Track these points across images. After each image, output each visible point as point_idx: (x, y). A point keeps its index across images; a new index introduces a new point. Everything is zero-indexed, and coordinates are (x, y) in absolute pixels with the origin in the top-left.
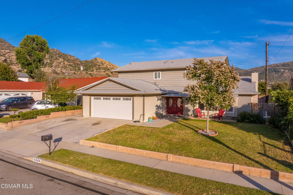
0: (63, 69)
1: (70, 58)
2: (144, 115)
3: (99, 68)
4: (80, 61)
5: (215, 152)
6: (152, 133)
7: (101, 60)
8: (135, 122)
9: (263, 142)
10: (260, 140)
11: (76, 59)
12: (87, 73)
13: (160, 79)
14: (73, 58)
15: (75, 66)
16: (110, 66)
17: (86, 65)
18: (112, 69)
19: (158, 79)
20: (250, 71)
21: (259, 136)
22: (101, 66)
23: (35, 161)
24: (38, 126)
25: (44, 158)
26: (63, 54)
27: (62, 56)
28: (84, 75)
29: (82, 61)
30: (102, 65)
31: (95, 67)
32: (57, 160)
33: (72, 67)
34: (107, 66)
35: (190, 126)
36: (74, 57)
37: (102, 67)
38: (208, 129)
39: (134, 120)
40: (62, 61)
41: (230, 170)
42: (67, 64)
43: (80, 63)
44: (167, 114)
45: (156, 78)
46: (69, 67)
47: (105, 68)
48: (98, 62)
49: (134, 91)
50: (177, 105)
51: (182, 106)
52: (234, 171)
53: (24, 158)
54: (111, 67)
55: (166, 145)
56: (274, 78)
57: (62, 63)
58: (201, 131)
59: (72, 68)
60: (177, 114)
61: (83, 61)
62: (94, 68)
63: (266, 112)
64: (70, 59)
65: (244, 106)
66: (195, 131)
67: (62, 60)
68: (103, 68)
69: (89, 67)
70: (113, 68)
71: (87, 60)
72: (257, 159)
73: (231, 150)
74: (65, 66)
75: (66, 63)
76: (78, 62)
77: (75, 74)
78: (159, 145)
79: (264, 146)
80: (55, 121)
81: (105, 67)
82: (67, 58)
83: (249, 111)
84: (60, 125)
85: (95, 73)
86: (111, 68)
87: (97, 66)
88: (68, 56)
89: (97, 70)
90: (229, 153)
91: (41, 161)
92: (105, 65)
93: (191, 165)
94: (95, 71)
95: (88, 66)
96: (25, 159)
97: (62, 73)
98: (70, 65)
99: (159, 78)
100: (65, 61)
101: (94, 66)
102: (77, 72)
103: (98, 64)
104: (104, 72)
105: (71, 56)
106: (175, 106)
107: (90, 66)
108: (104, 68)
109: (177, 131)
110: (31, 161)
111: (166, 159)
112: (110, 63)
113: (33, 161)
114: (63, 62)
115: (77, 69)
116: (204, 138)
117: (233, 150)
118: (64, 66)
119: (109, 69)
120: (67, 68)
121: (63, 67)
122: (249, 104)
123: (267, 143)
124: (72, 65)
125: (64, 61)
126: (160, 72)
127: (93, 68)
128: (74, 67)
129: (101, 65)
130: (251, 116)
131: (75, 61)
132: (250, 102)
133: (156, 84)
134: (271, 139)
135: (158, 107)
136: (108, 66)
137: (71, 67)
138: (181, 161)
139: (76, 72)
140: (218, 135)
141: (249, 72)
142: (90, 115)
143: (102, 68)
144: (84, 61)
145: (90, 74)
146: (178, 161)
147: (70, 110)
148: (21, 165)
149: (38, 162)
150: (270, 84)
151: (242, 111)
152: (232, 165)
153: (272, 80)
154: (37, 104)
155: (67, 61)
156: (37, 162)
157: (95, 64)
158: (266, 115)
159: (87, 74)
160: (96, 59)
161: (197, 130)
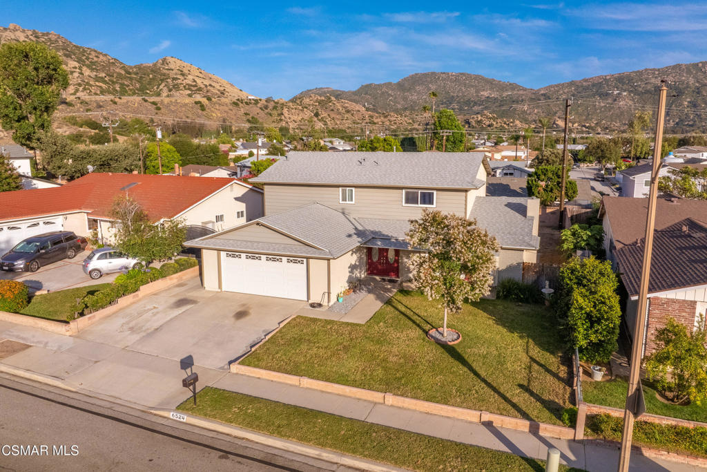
0: (81, 89)
1: (95, 59)
2: (329, 293)
3: (176, 85)
4: (123, 68)
5: (455, 386)
6: (352, 339)
7: (179, 62)
8: (313, 305)
9: (531, 358)
10: (527, 353)
11: (113, 63)
12: (146, 101)
13: (353, 202)
14: (105, 59)
15: (113, 82)
16: (203, 80)
17: (141, 77)
18: (208, 87)
19: (348, 202)
20: (542, 92)
21: (528, 343)
22: (179, 81)
23: (175, 418)
24: (128, 323)
25: (190, 412)
26: (77, 47)
27: (74, 55)
28: (138, 107)
29: (129, 66)
30: (182, 78)
31: (163, 84)
32: (214, 417)
33: (105, 82)
34: (195, 81)
35: (415, 318)
36: (106, 55)
37: (184, 82)
38: (445, 326)
39: (310, 302)
40: (75, 68)
41: (476, 420)
42: (89, 76)
43: (123, 72)
44: (368, 274)
45: (344, 199)
46: (97, 83)
47: (191, 85)
48: (172, 70)
49: (310, 249)
50: (387, 258)
51: (397, 261)
52: (482, 421)
53: (152, 411)
54: (207, 82)
55: (380, 372)
56: (596, 110)
57: (75, 72)
58: (433, 332)
59: (104, 86)
60: (388, 275)
61: (131, 68)
62: (161, 87)
63: (547, 283)
64: (96, 62)
65: (510, 268)
66: (424, 331)
67: (77, 65)
68: (185, 87)
69: (150, 83)
70: (210, 85)
71: (142, 64)
72: (515, 400)
73: (479, 381)
74: (86, 81)
75: (87, 72)
76: (117, 70)
77: (115, 103)
78: (369, 373)
79: (530, 367)
80: (155, 308)
81: (190, 83)
82: (88, 58)
83: (518, 277)
84: (171, 319)
85: (166, 100)
86: (206, 86)
87: (168, 80)
88: (90, 54)
89: (170, 90)
90: (476, 388)
91: (185, 418)
92: (190, 77)
93: (421, 412)
94: (165, 93)
95: (146, 79)
96: (155, 415)
97: (81, 103)
98: (97, 79)
99: (352, 200)
100: (84, 68)
101: (162, 80)
102: (120, 98)
103: (172, 75)
104: (190, 96)
105: (98, 54)
106: (383, 260)
107: (151, 79)
108: (188, 87)
109: (394, 334)
110: (168, 418)
111: (382, 401)
112: (203, 72)
113: (171, 417)
114: (78, 70)
115: (118, 89)
116: (440, 351)
117: (484, 381)
118: (82, 83)
119: (200, 89)
120: (91, 86)
121: (80, 85)
122: (519, 264)
123: (537, 359)
124: (102, 78)
125: (80, 68)
126: (353, 189)
127: (160, 85)
128: (108, 83)
129: (179, 77)
130: (520, 290)
131: (111, 68)
132: (520, 261)
133: (346, 212)
134: (544, 349)
135: (353, 267)
136: (198, 82)
137: (101, 84)
138: (406, 405)
139: (117, 100)
140: (461, 342)
141: (542, 94)
142: (220, 286)
143: (182, 87)
144: (135, 67)
145: (154, 103)
146: (400, 405)
147: (174, 273)
148: (158, 429)
149: (182, 420)
150: (587, 125)
151: (506, 276)
152: (479, 413)
153: (592, 115)
154: (98, 259)
155: (88, 66)
156: (178, 419)
157: (164, 75)
158: (547, 287)
159: (145, 104)
160: (164, 61)
161: (427, 327)
